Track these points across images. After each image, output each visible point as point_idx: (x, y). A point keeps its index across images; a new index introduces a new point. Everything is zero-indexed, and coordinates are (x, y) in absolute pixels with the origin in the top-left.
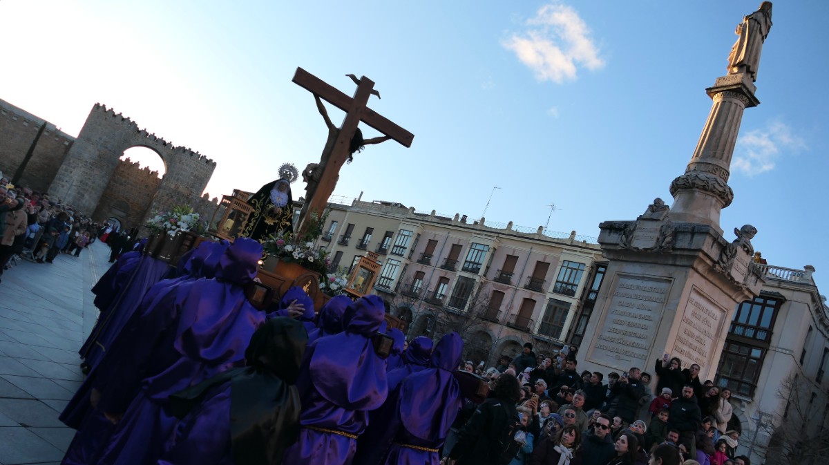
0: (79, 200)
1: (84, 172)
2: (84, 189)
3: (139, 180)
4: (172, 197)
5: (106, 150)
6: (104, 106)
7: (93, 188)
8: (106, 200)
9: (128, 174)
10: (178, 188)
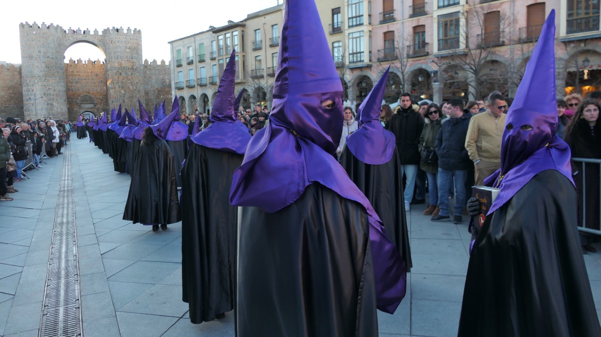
0: (52, 110)
1: (42, 85)
2: (50, 100)
3: (88, 72)
4: (121, 74)
5: (49, 59)
6: (27, 23)
7: (56, 95)
8: (72, 100)
9: (78, 72)
10: (121, 64)
